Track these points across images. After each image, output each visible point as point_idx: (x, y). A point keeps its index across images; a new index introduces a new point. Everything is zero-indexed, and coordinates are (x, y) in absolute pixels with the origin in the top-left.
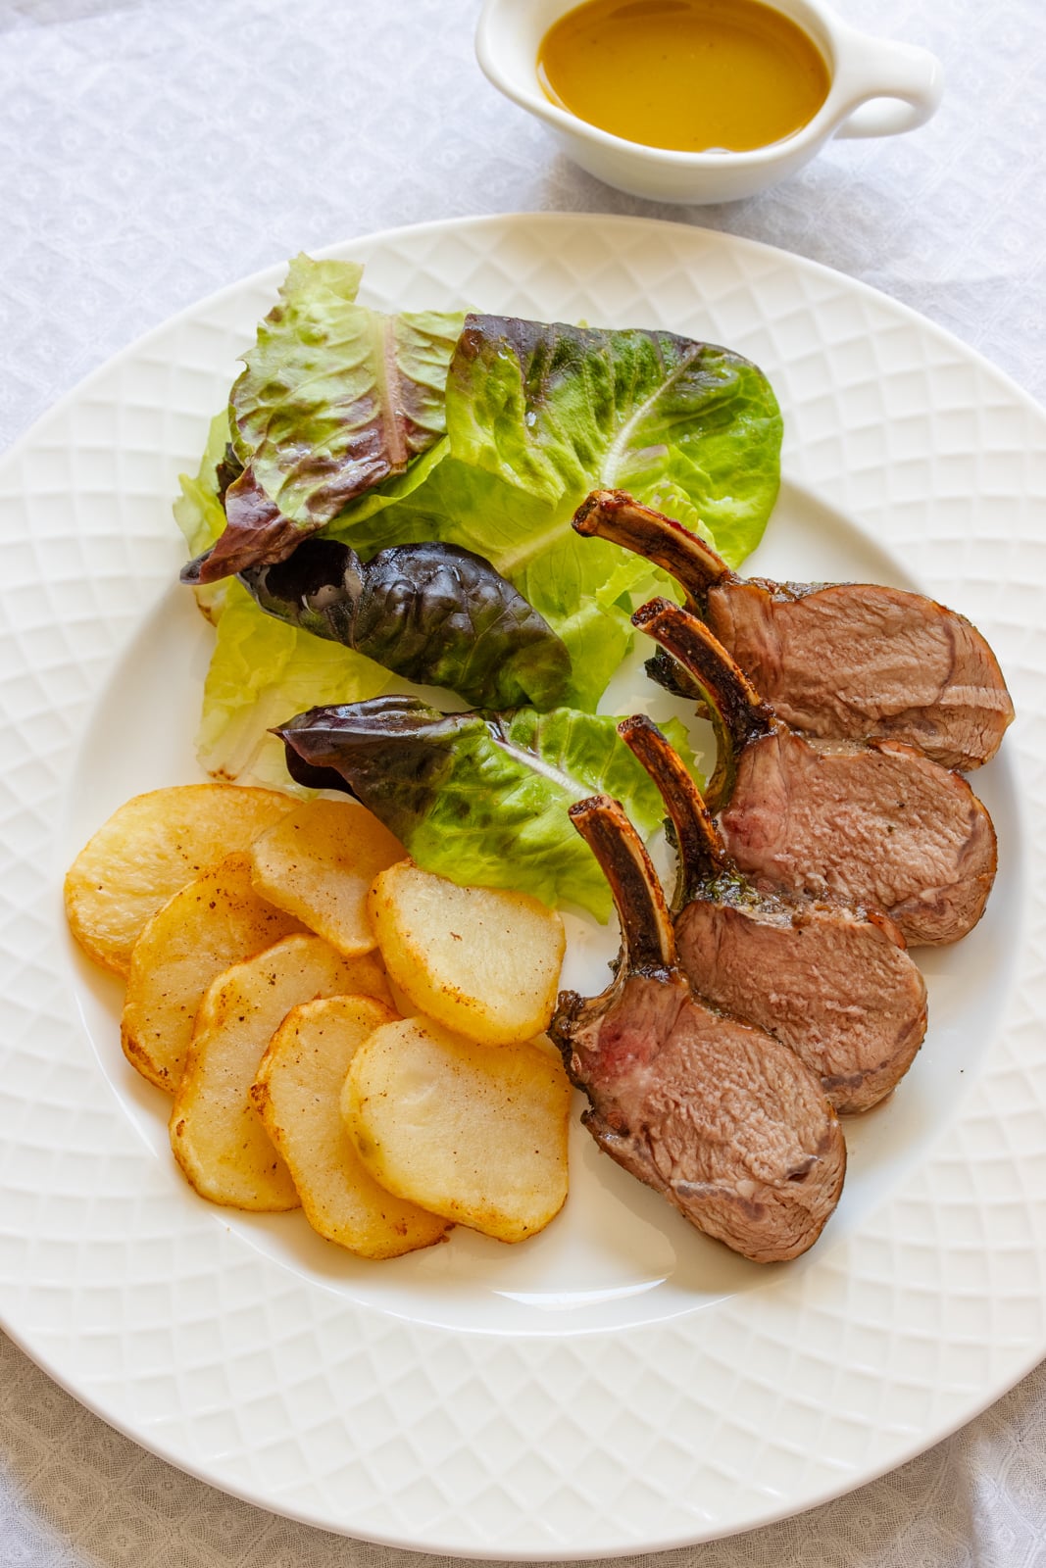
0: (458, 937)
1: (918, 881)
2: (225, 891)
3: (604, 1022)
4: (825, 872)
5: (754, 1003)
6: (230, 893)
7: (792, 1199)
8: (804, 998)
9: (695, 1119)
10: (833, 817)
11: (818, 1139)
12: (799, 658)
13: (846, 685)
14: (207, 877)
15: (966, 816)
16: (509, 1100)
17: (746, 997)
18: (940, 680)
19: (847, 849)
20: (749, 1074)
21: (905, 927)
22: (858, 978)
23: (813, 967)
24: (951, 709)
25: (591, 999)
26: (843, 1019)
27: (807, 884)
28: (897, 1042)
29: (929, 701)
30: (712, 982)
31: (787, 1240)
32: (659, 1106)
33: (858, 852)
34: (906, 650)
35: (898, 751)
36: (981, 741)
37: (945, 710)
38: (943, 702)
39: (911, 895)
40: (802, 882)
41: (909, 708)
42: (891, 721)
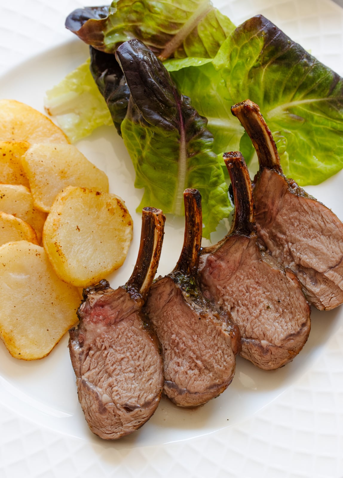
0: (79, 229)
1: (264, 335)
2: (13, 153)
3: (101, 298)
4: (233, 306)
5: (166, 334)
6: (14, 155)
7: (120, 416)
8: (185, 345)
9: (107, 359)
10: (250, 287)
11: (146, 401)
12: (283, 219)
13: (294, 242)
14: (10, 143)
15: (301, 324)
16: (52, 303)
17: (164, 329)
18: (331, 265)
19: (246, 302)
20: (139, 357)
21: (248, 349)
22: (210, 352)
23: (196, 336)
24: (327, 280)
25: (112, 289)
26: (193, 364)
27: (223, 305)
28: (207, 388)
29: (320, 270)
30: (156, 314)
31: (107, 430)
32: (99, 344)
33: (250, 306)
34: (326, 244)
35: (292, 279)
36: (330, 300)
37: (324, 278)
38: (325, 274)
39: (258, 339)
40: (222, 303)
41: (312, 268)
42: (302, 268)
